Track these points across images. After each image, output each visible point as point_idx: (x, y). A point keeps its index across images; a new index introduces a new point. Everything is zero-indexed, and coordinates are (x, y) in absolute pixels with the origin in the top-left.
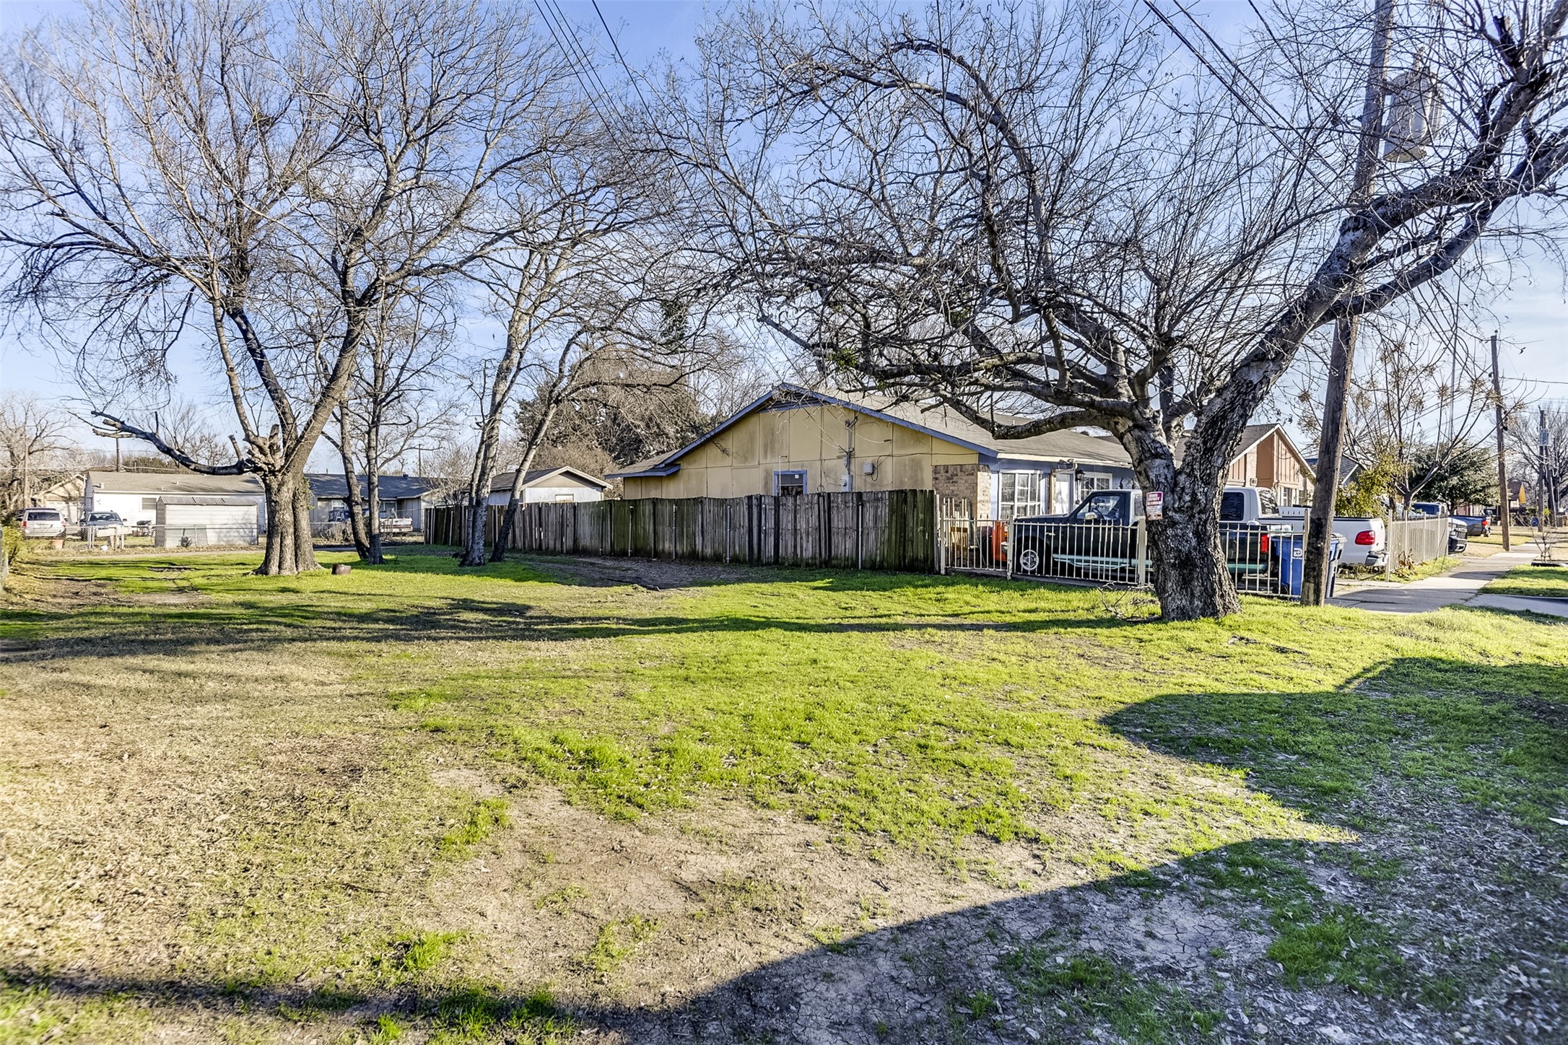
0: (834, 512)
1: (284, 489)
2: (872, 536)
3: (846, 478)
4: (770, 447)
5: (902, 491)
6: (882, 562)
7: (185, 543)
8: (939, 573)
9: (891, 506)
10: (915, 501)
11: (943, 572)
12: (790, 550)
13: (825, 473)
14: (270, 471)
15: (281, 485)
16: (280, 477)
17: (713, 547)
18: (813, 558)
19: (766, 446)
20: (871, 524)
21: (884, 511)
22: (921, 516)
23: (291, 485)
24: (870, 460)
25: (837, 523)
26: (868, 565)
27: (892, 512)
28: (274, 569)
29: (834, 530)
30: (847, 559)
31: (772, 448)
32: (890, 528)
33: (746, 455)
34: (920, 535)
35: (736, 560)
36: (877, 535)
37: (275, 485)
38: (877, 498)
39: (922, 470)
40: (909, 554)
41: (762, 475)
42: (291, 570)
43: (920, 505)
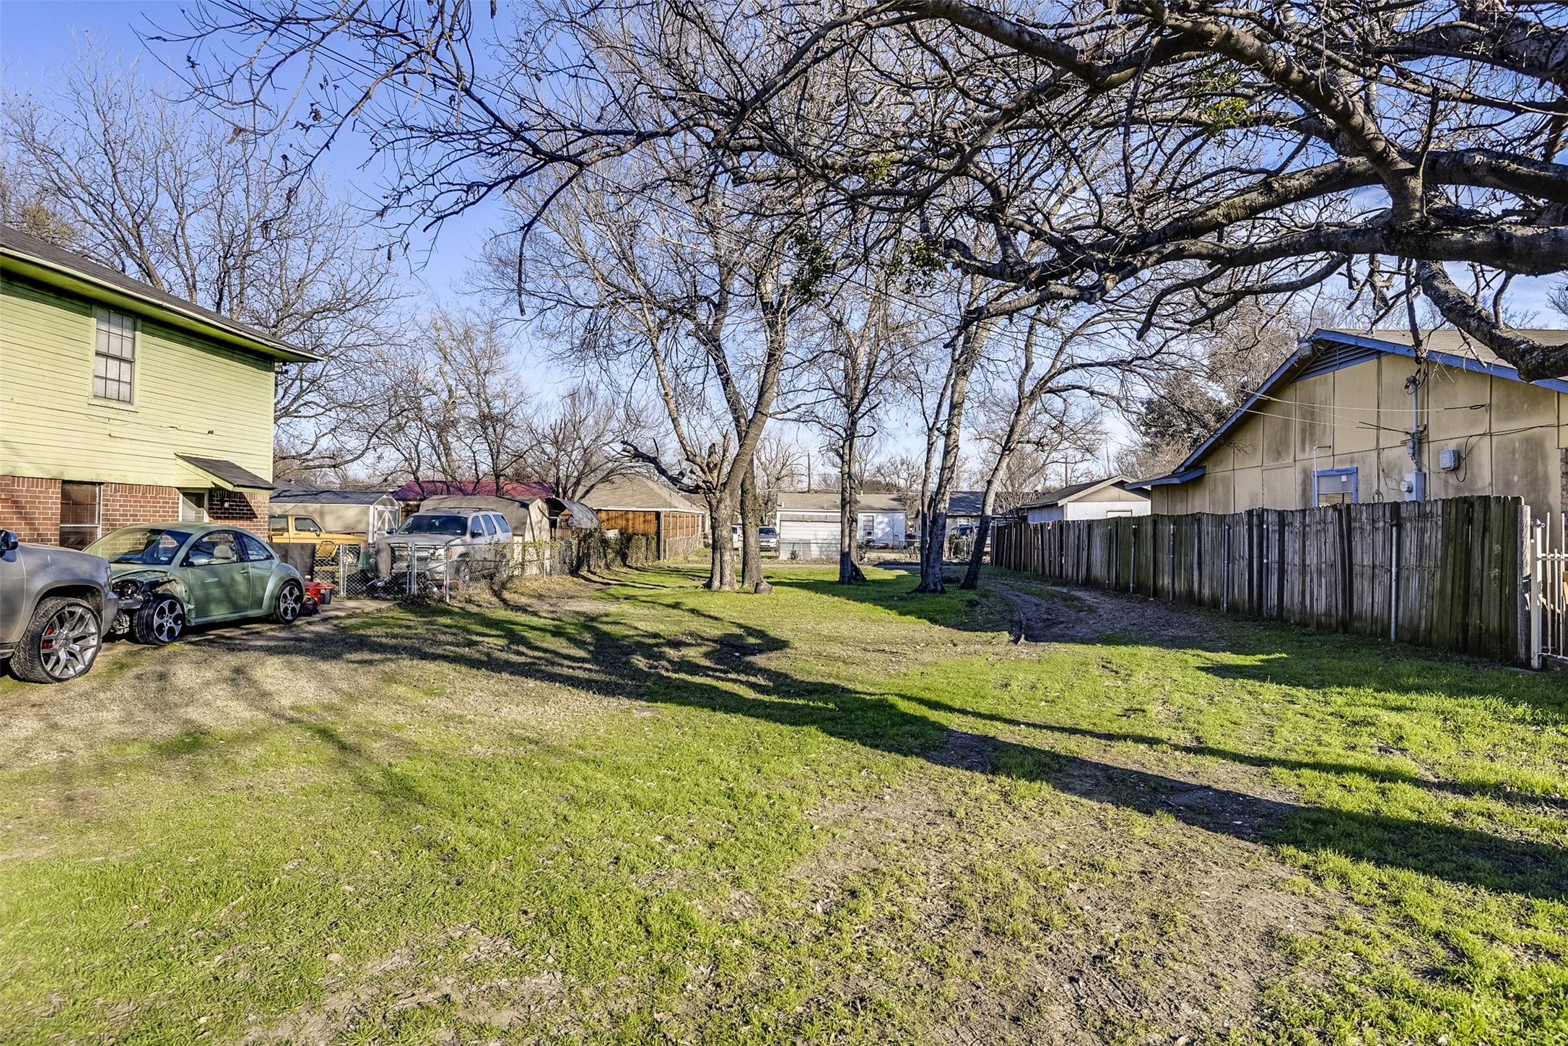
0: (1357, 537)
1: (722, 506)
2: (1414, 584)
3: (1411, 478)
4: (1309, 433)
5: (1465, 500)
6: (1429, 631)
7: (794, 556)
8: (1527, 664)
9: (1446, 528)
10: (1486, 519)
11: (1535, 663)
12: (1297, 598)
13: (1383, 472)
14: (709, 489)
15: (719, 502)
16: (718, 494)
17: (1211, 587)
18: (1328, 614)
19: (1303, 431)
20: (1413, 560)
21: (1434, 537)
22: (1497, 548)
23: (728, 502)
24: (1453, 445)
25: (1362, 557)
26: (1407, 636)
27: (1448, 539)
28: (716, 583)
29: (1357, 569)
30: (1374, 621)
31: (1312, 434)
32: (1444, 570)
33: (1279, 449)
34: (1495, 585)
35: (1234, 608)
36: (1422, 580)
37: (714, 502)
38: (1422, 511)
39: (1544, 457)
40: (1474, 620)
41: (1299, 478)
42: (731, 585)
43: (1495, 525)
